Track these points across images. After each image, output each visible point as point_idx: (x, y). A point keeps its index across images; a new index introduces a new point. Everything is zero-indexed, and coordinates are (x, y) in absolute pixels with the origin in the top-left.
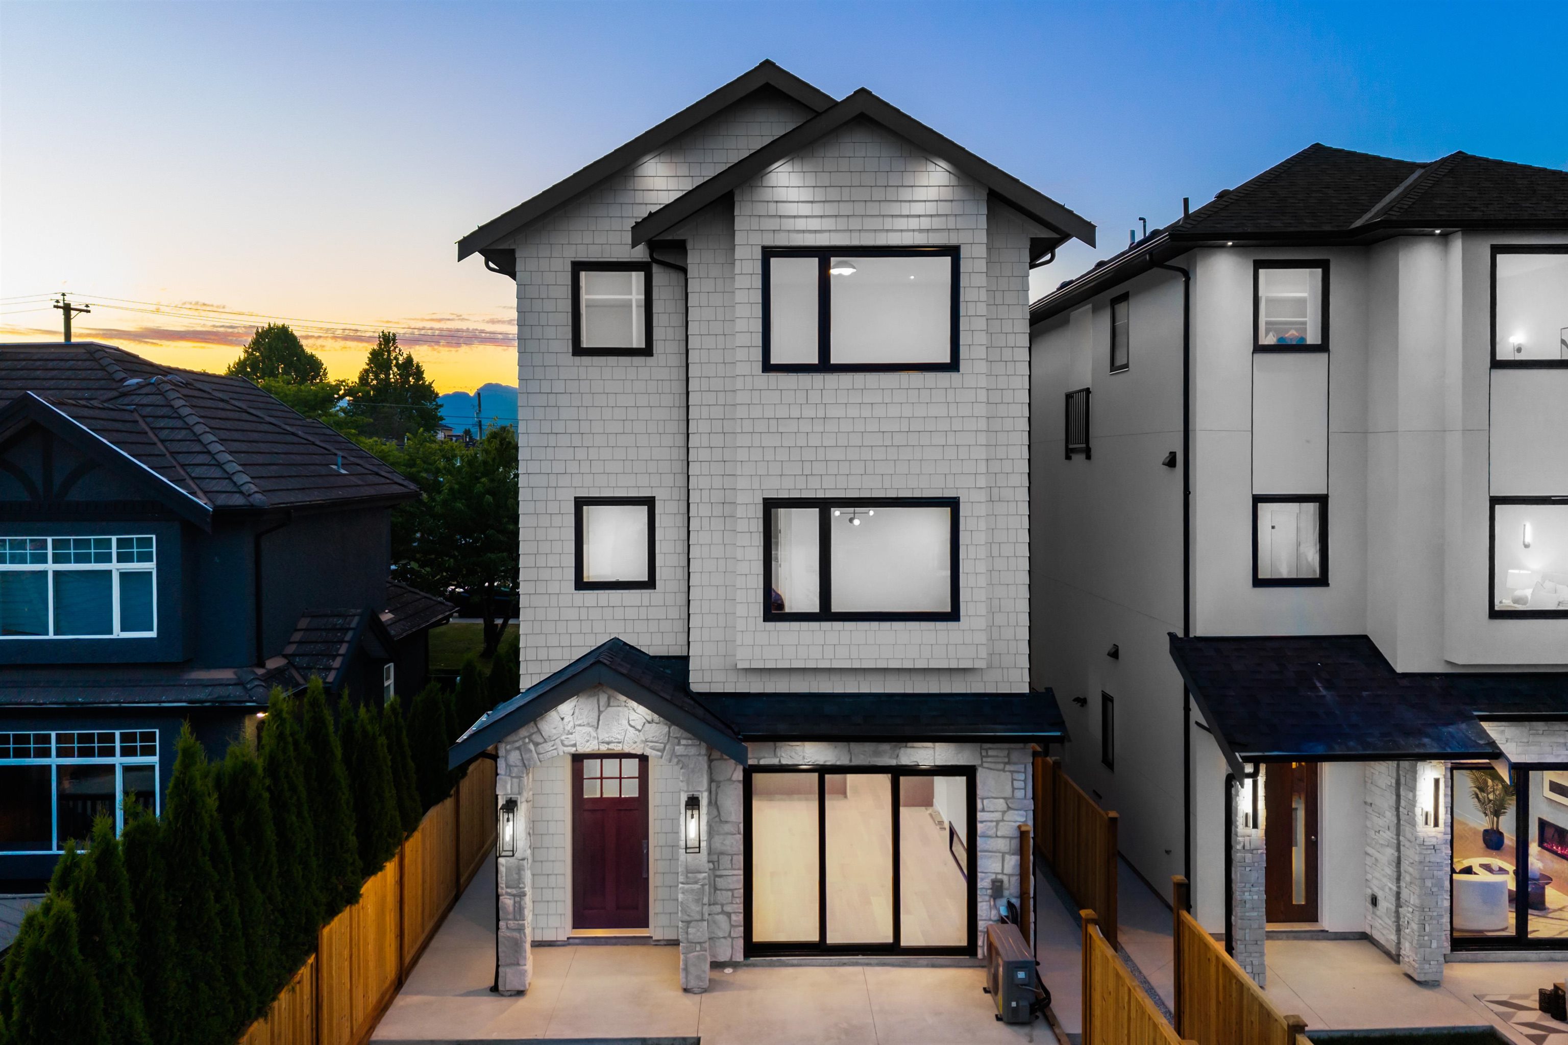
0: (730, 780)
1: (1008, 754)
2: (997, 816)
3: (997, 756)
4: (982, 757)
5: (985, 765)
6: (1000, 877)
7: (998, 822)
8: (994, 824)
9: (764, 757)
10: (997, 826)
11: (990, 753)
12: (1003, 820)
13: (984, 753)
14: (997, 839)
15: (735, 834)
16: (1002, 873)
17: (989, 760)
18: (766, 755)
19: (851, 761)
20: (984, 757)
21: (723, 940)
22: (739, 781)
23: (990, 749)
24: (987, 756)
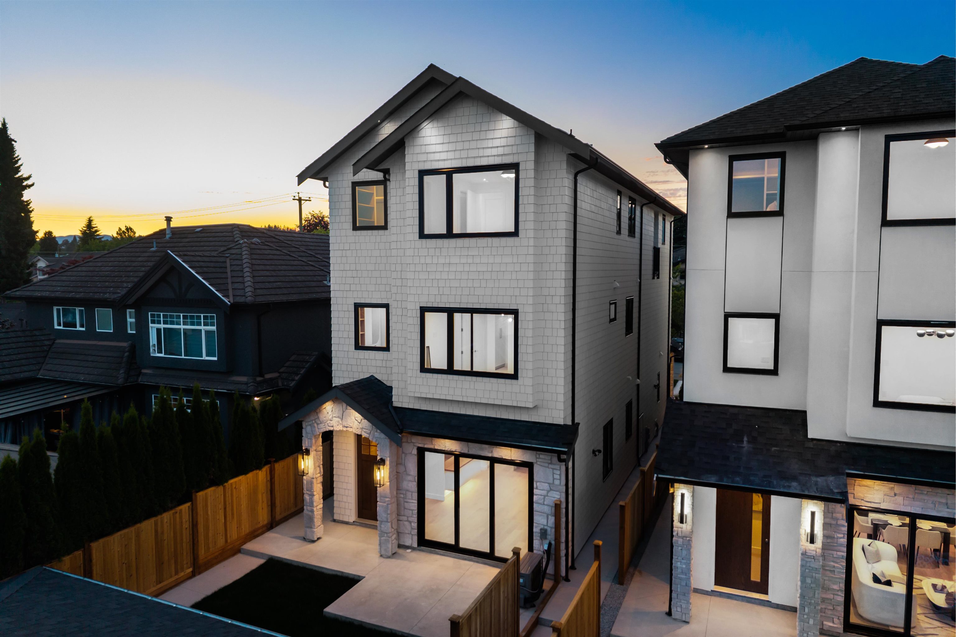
0: (411, 453)
1: (551, 458)
2: (544, 493)
3: (545, 459)
4: (537, 458)
5: (538, 463)
6: (546, 527)
7: (545, 496)
8: (543, 497)
9: (427, 444)
10: (544, 498)
11: (541, 456)
12: (547, 496)
13: (538, 456)
14: (544, 506)
15: (413, 482)
16: (547, 525)
17: (540, 460)
18: (428, 443)
19: (468, 451)
20: (538, 458)
21: (407, 535)
22: (415, 455)
23: (541, 454)
24: (539, 458)
